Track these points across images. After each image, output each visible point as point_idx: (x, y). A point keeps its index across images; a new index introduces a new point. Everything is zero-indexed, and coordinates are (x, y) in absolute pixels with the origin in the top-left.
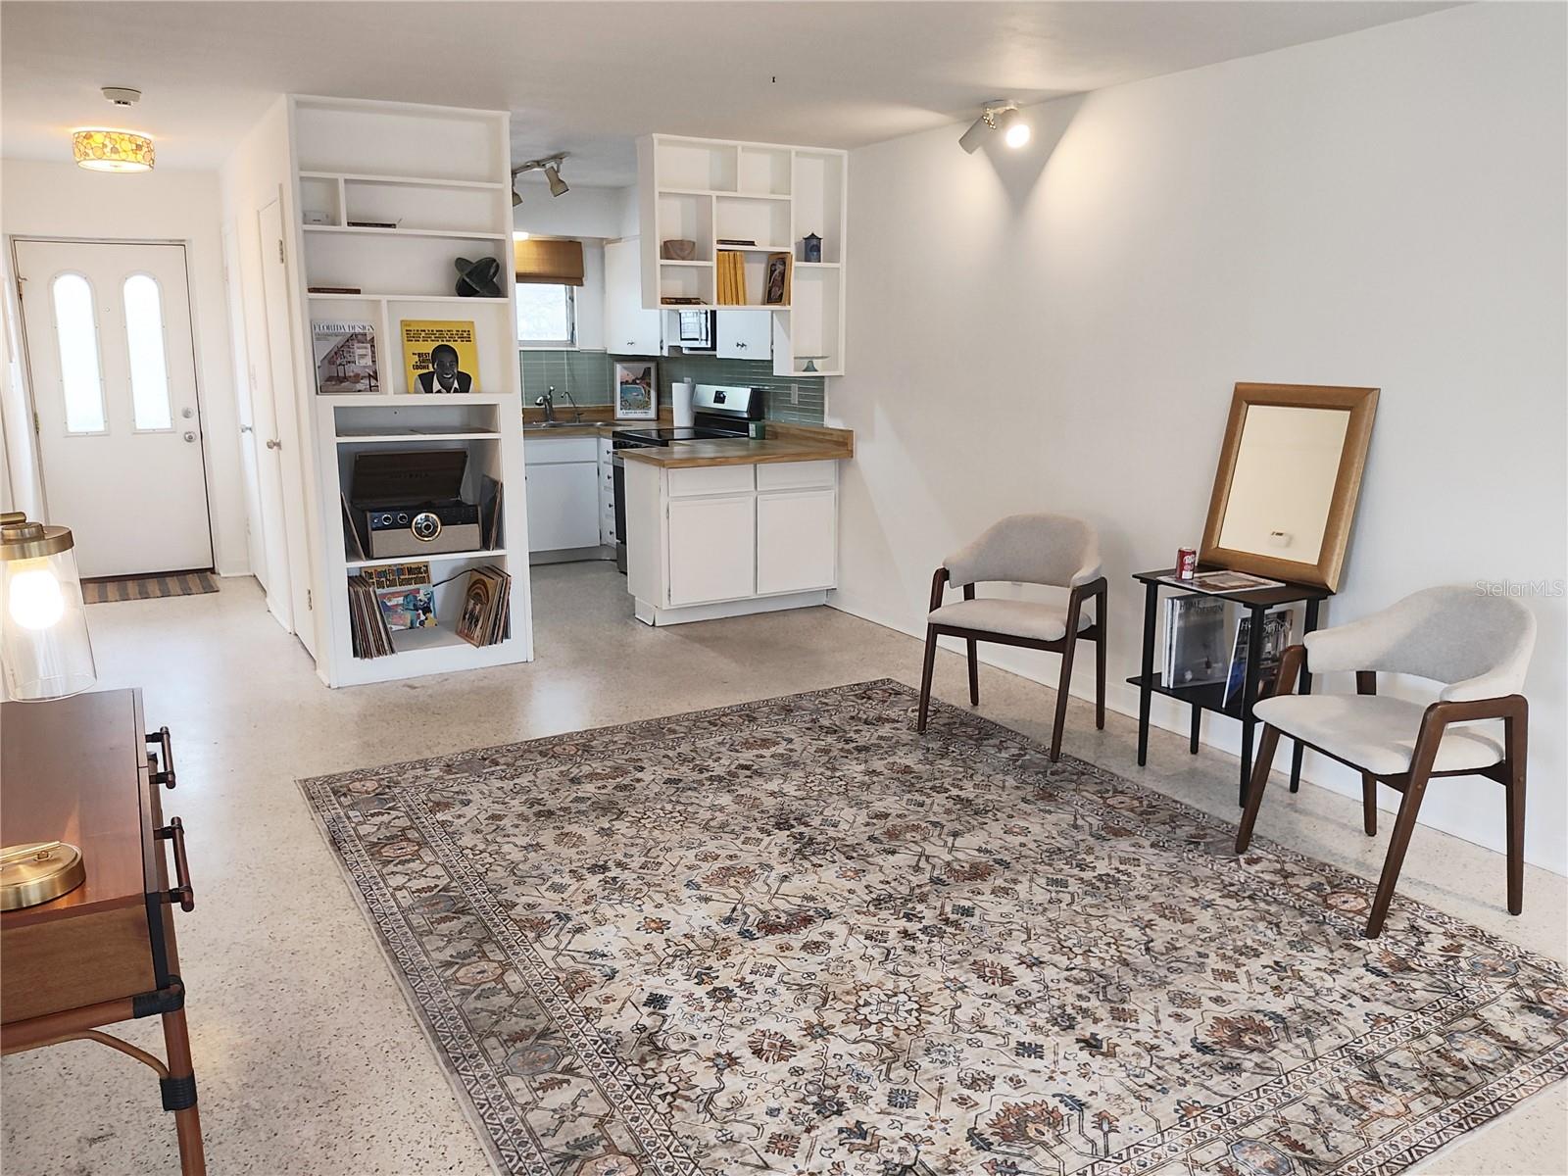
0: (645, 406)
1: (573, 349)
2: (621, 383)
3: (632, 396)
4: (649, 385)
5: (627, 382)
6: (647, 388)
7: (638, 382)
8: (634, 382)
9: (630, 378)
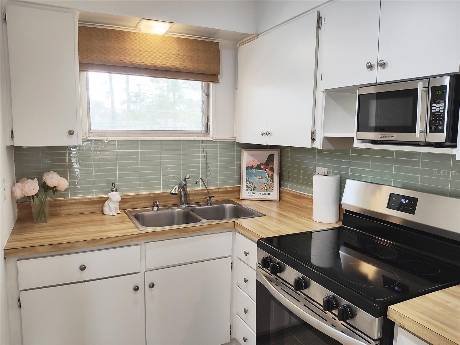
0: (268, 188)
1: (208, 139)
2: (248, 168)
3: (256, 180)
4: (272, 170)
5: (252, 167)
6: (271, 173)
7: (262, 167)
8: (259, 167)
9: (256, 163)
